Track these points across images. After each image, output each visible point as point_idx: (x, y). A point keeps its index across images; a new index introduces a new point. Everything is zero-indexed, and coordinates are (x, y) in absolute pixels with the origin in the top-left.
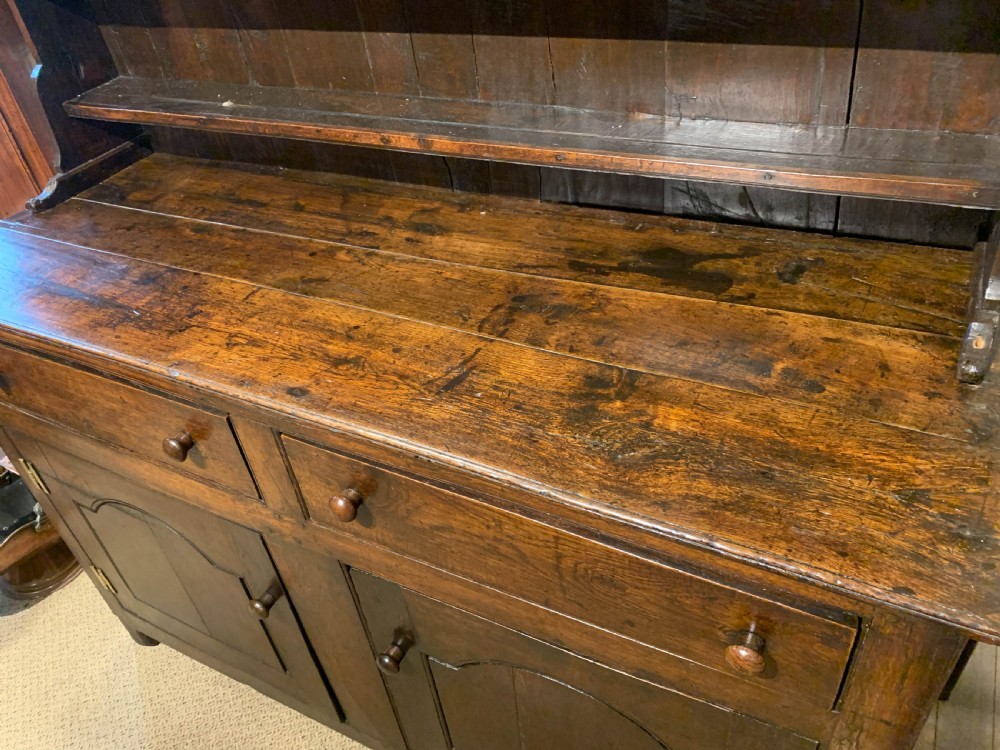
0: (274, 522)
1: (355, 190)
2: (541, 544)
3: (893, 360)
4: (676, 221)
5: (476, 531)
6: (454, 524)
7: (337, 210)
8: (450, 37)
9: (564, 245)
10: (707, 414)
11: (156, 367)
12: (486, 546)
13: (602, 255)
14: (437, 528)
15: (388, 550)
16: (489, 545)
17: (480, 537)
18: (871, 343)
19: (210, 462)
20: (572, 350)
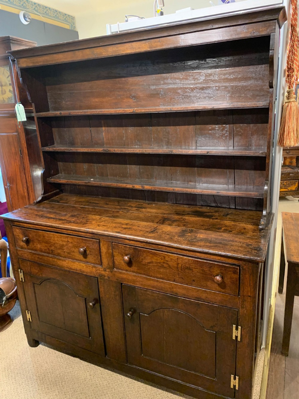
0: (103, 272)
1: (121, 201)
2: (174, 261)
3: (246, 227)
4: (200, 206)
5: (158, 261)
6: (154, 260)
7: (117, 204)
8: (148, 166)
9: (174, 210)
10: (208, 235)
12: (161, 266)
13: (183, 212)
14: (149, 263)
15: (134, 274)
16: (162, 265)
17: (160, 263)
18: (242, 225)
19: (89, 256)
20: (178, 226)
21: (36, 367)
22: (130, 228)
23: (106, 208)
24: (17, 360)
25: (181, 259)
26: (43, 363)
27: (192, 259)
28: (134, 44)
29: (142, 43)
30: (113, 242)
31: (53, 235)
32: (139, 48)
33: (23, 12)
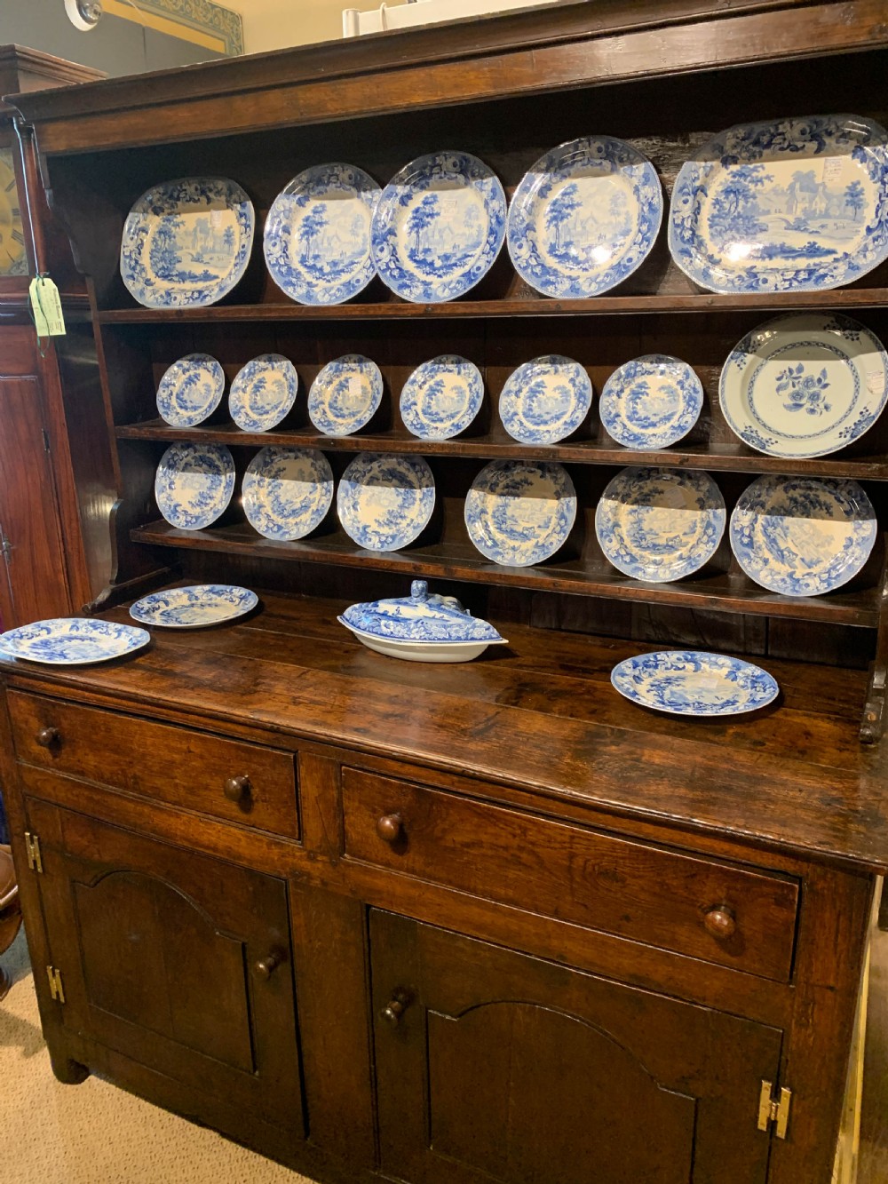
0: (306, 865)
2: (558, 846)
3: (813, 730)
4: (641, 644)
5: (502, 842)
6: (484, 837)
9: (553, 654)
10: (681, 755)
11: (239, 712)
12: (510, 858)
13: (585, 662)
14: (468, 845)
15: (413, 878)
16: (512, 855)
17: (506, 848)
18: (797, 720)
19: (258, 806)
20: (572, 716)
21: (73, 1154)
22: (401, 716)
23: (321, 635)
24: (13, 1128)
25: (585, 843)
26: (99, 1144)
27: (626, 845)
28: (439, 72)
29: (467, 68)
30: (342, 765)
31: (140, 725)
32: (456, 86)
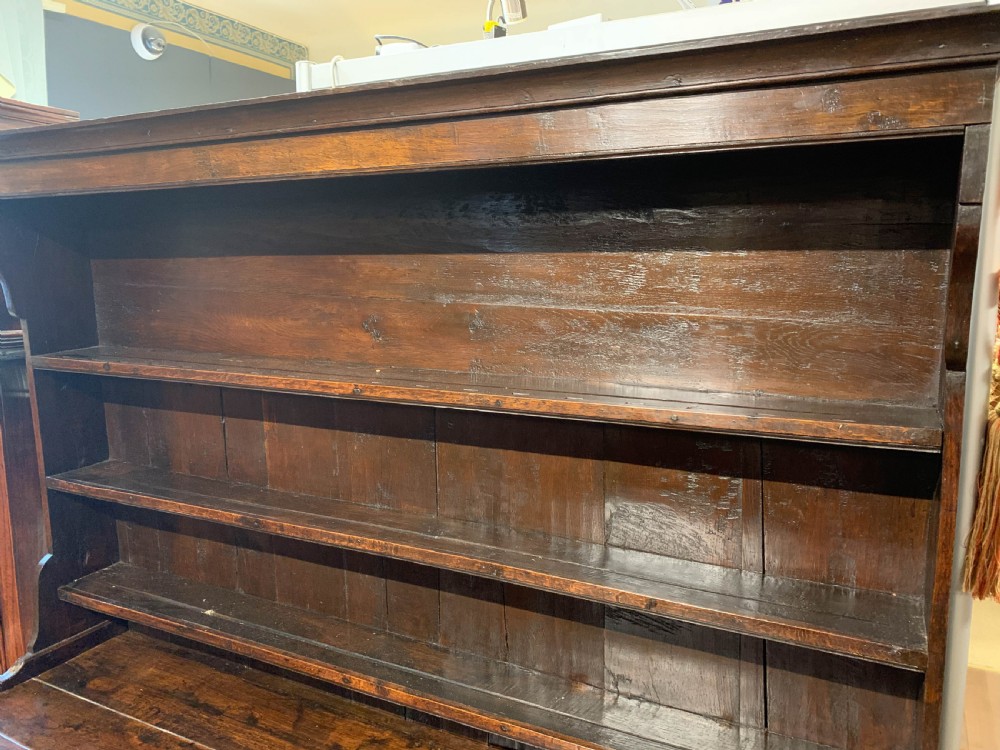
33: (144, 26)
